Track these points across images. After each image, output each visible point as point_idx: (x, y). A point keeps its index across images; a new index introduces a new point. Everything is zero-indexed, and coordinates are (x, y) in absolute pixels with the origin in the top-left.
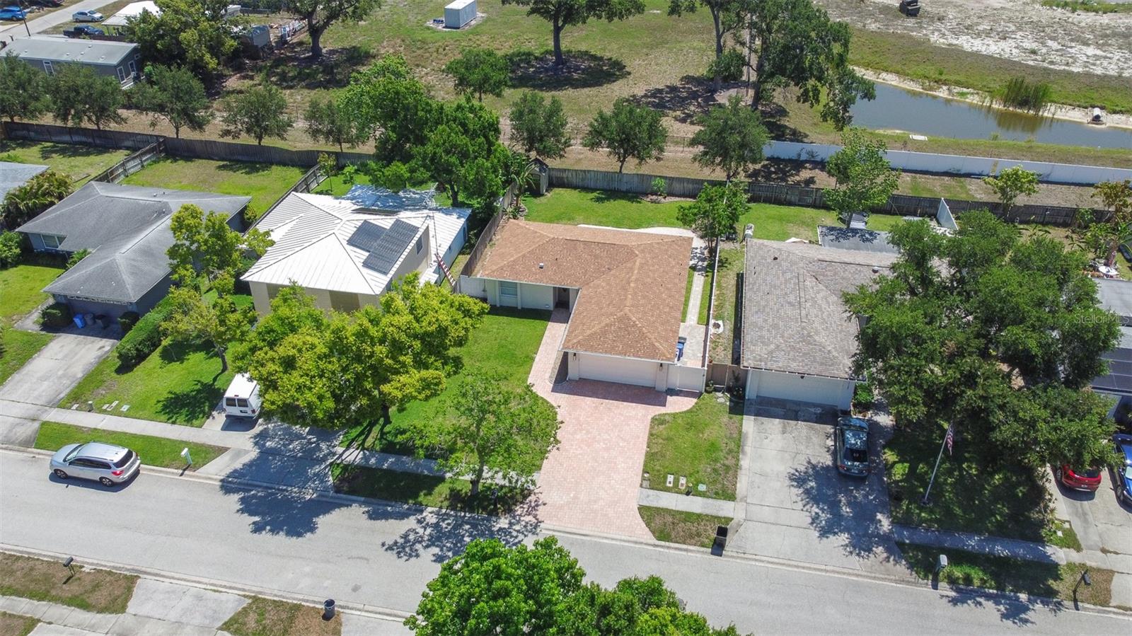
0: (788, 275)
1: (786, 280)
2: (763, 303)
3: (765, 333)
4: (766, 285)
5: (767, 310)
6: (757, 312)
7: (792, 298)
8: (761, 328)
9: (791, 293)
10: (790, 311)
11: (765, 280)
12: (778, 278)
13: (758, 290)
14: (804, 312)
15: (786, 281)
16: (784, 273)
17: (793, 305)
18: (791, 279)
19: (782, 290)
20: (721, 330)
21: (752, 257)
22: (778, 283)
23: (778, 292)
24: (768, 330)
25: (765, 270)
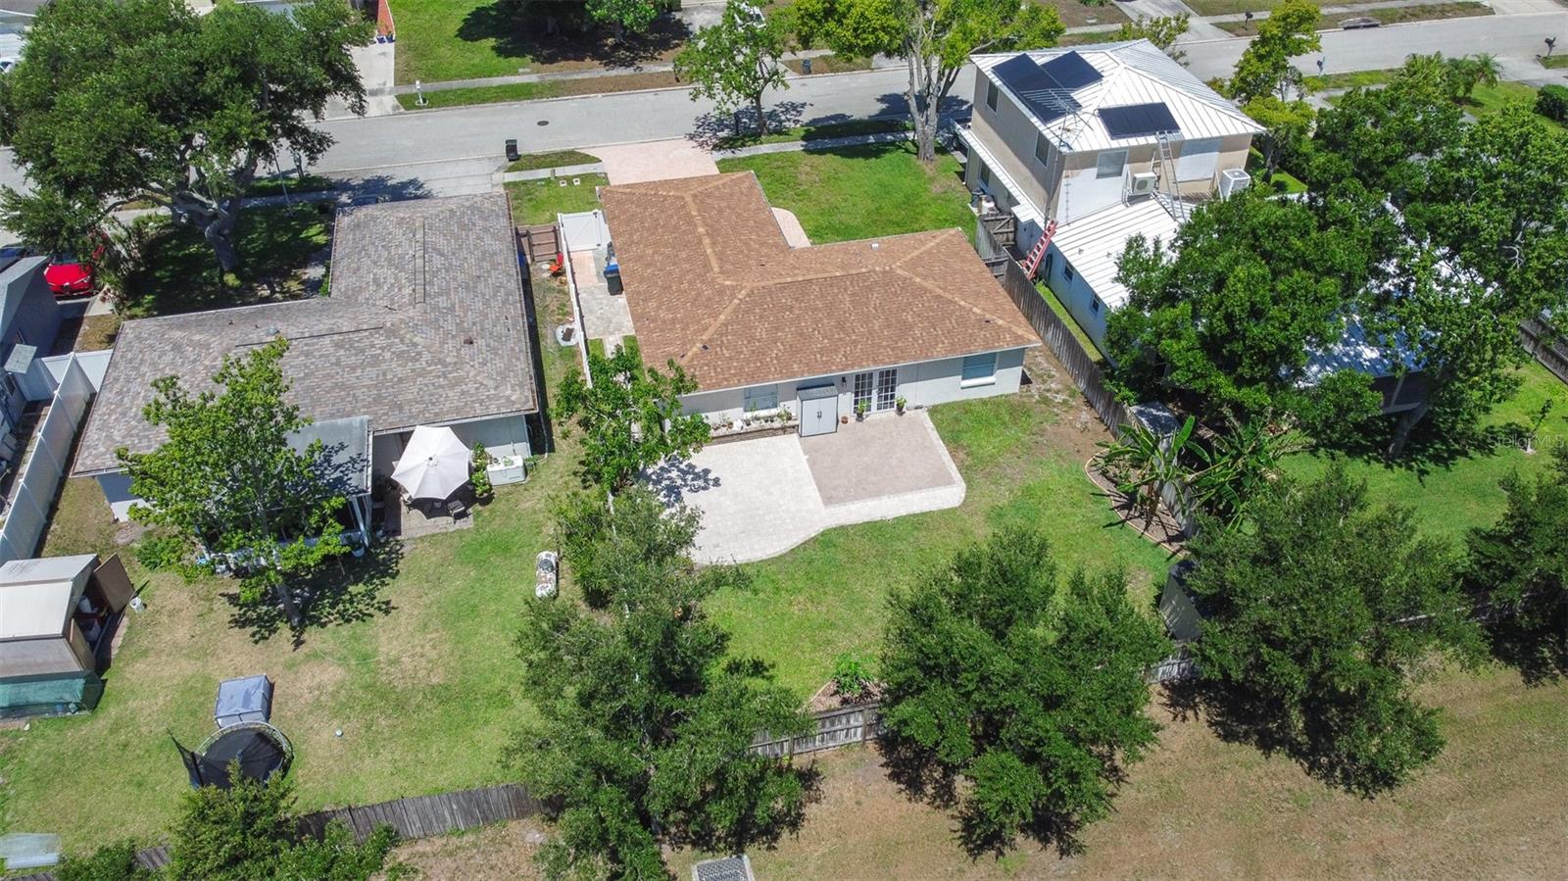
0: (443, 302)
1: (448, 295)
2: (486, 265)
4: (483, 295)
5: (478, 253)
6: (495, 254)
7: (438, 261)
8: (486, 230)
9: (439, 270)
10: (441, 243)
11: (487, 303)
12: (461, 302)
13: (497, 289)
14: (419, 236)
15: (444, 291)
16: (452, 309)
17: (434, 249)
18: (439, 294)
19: (455, 279)
20: (560, 331)
21: (518, 359)
22: (462, 293)
23: (461, 277)
24: (474, 224)
25: (488, 325)
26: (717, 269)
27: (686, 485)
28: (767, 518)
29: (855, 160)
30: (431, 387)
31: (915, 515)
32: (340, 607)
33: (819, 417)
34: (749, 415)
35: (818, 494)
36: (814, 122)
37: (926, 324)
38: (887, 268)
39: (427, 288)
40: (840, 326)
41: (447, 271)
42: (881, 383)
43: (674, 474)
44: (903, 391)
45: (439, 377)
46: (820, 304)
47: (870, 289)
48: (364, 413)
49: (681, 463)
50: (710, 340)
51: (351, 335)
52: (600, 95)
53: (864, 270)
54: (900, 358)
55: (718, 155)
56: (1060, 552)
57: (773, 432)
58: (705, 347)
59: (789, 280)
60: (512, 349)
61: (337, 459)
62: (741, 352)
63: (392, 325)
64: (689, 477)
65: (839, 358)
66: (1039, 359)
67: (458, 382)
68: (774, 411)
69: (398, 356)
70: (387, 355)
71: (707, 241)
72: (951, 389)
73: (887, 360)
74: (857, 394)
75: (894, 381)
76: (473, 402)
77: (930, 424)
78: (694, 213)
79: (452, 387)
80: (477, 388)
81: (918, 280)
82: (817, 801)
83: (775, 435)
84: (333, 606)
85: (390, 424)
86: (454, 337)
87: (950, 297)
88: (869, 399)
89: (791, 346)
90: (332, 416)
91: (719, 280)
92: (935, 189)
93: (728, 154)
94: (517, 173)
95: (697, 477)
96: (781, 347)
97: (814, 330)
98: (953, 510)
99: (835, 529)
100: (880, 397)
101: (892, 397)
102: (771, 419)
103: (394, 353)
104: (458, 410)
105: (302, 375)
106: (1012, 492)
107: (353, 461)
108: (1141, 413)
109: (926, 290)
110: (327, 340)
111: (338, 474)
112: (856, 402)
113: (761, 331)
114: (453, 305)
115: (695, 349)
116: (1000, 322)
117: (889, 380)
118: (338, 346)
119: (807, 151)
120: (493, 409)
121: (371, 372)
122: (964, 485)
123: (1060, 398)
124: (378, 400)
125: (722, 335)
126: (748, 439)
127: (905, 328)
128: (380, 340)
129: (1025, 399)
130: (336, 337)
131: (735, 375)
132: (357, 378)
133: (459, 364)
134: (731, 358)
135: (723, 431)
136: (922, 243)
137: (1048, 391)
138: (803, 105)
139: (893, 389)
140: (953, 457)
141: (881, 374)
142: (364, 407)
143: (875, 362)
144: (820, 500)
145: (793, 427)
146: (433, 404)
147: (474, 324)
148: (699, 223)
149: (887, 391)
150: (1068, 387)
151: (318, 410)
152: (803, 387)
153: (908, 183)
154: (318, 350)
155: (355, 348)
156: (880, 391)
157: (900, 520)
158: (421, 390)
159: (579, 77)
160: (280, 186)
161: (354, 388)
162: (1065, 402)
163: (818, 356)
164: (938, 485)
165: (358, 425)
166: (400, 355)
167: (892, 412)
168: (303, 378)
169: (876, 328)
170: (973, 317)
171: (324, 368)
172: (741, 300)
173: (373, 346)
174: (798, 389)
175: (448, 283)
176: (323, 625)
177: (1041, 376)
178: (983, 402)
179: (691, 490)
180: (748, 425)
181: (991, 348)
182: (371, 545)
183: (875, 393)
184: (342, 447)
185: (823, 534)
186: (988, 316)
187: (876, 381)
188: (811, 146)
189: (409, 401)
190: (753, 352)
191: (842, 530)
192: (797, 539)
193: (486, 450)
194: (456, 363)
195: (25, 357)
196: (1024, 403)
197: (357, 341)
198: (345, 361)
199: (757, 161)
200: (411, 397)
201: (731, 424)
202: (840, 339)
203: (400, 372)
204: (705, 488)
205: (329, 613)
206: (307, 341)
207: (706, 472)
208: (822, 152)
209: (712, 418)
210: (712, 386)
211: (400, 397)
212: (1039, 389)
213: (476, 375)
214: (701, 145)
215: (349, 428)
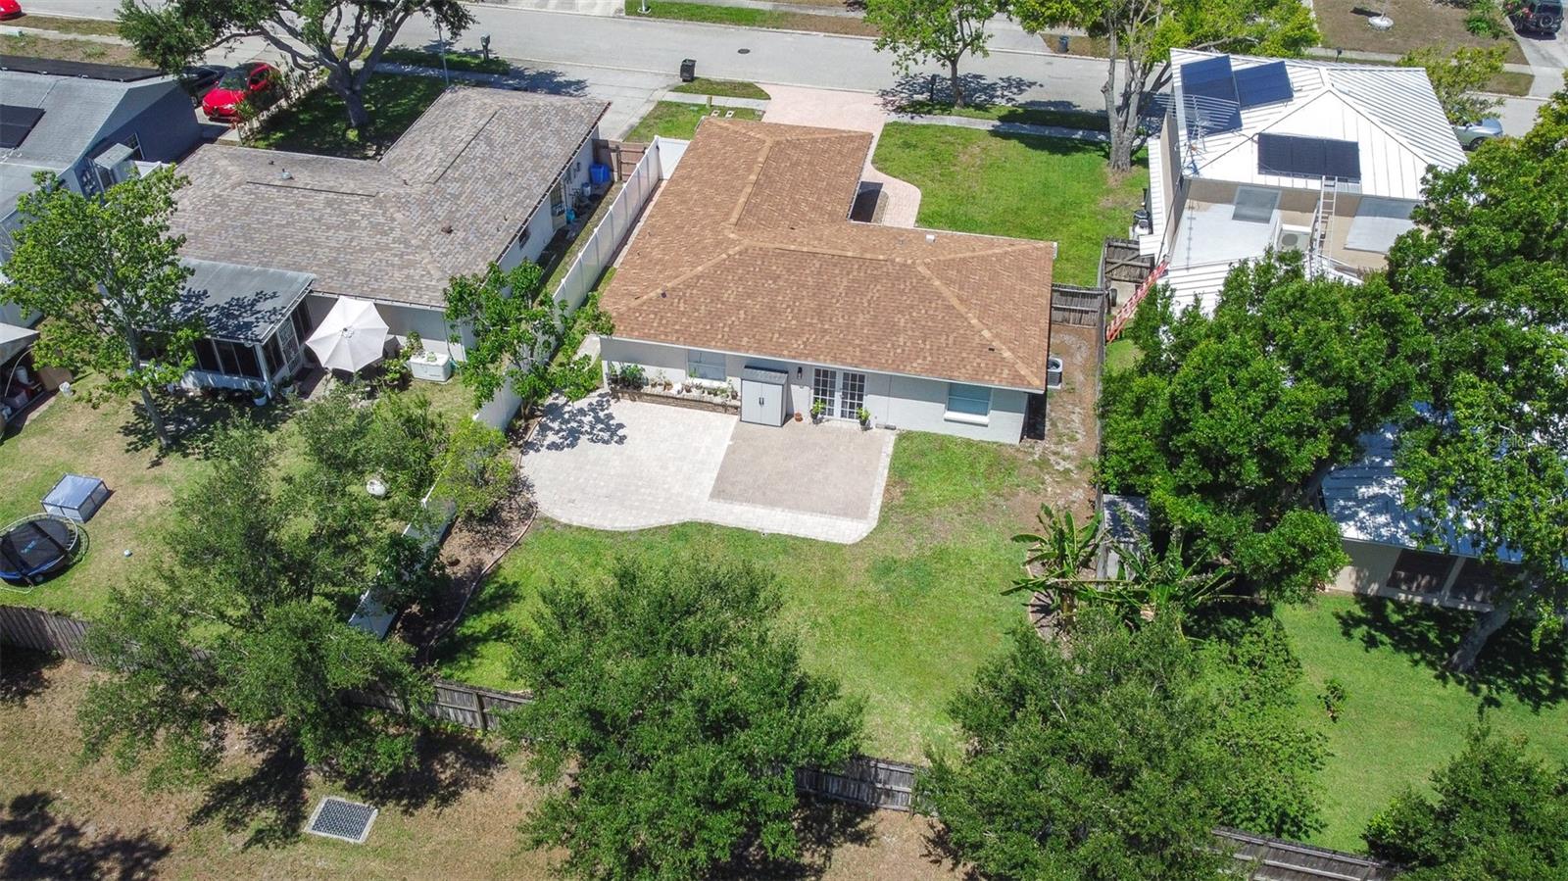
0: (453, 188)
1: (465, 181)
2: (529, 165)
3: (556, 124)
4: (501, 191)
5: (529, 152)
6: (547, 157)
7: (482, 148)
8: (557, 132)
9: (475, 158)
10: (499, 133)
11: (497, 201)
12: (472, 193)
13: (520, 190)
14: (483, 122)
15: (463, 179)
16: (457, 197)
17: (486, 138)
18: (456, 180)
19: (483, 170)
22: (480, 185)
23: (492, 169)
24: (549, 125)
25: (481, 220)
26: (733, 220)
27: (590, 433)
28: (643, 490)
29: (1039, 152)
30: (384, 263)
31: (796, 538)
32: (211, 444)
33: (762, 403)
34: (690, 381)
35: (713, 482)
36: (1032, 103)
37: (917, 334)
38: (909, 262)
39: (449, 171)
40: (819, 312)
41: (483, 161)
42: (845, 386)
43: (589, 418)
44: (872, 403)
45: (396, 255)
46: (811, 281)
47: (876, 279)
48: (314, 272)
49: (602, 410)
50: (674, 289)
51: (345, 197)
52: (822, 34)
53: (881, 257)
54: (865, 363)
55: (894, 117)
56: (929, 632)
57: (714, 407)
58: (664, 295)
59: (792, 247)
60: (488, 249)
61: (265, 306)
62: (697, 310)
63: (385, 196)
64: (600, 426)
65: (797, 344)
66: (1074, 417)
67: (411, 264)
68: (716, 384)
69: (372, 227)
70: (364, 223)
71: (748, 190)
72: (930, 417)
73: (849, 360)
74: (817, 393)
75: (861, 388)
76: (411, 288)
77: (890, 449)
78: (760, 159)
79: (401, 268)
80: (423, 276)
81: (937, 283)
82: (483, 789)
83: (714, 410)
84: (203, 442)
85: (331, 287)
86: (437, 222)
87: (963, 309)
88: (832, 402)
89: (753, 318)
90: (287, 266)
91: (726, 232)
92: (1105, 202)
93: (906, 119)
94: (681, 94)
95: (608, 428)
96: (742, 316)
97: (788, 306)
98: (840, 547)
99: (700, 524)
100: (844, 404)
101: (860, 406)
102: (714, 392)
103: (371, 222)
104: (393, 291)
105: (284, 222)
106: (920, 547)
107: (274, 311)
108: (1111, 504)
109: (939, 296)
110: (324, 195)
111: (253, 319)
112: (816, 400)
113: (729, 295)
114: (461, 194)
115: (652, 294)
116: (1007, 354)
117: (856, 386)
118: (329, 203)
119: (995, 133)
120: (425, 300)
121: (342, 235)
122: (874, 524)
123: (1064, 465)
124: (332, 263)
125: (688, 287)
126: (685, 406)
127: (892, 329)
128: (366, 207)
129: (1020, 455)
130: (331, 195)
131: (677, 331)
132: (327, 238)
133: (424, 246)
134: (683, 313)
135: (659, 390)
136: (992, 245)
137: (1055, 453)
138: (1031, 85)
139: (861, 398)
140: (887, 490)
141: (846, 375)
142: (317, 265)
143: (835, 359)
144: (710, 490)
145: (736, 408)
146: (376, 280)
147: (468, 216)
148: (757, 169)
149: (852, 398)
150: (1084, 457)
151: (280, 257)
152: (753, 366)
153: (1077, 188)
154: (311, 203)
155: (341, 210)
156: (845, 395)
157: (775, 538)
158: (373, 263)
159: (811, 12)
160: (466, 62)
161: (319, 246)
162: (1067, 471)
163: (776, 335)
164: (846, 515)
165: (300, 280)
166: (374, 226)
167: (856, 424)
168: (284, 226)
169: (858, 323)
170: (977, 340)
171: (305, 221)
172: (729, 256)
173: (357, 212)
174: (746, 367)
175: (474, 172)
176: (185, 455)
177: (1060, 436)
178: (969, 443)
179: (592, 440)
180: (689, 391)
181: (978, 380)
182: (273, 399)
183: (838, 397)
184: (274, 296)
185: (684, 525)
186: (995, 344)
187: (839, 382)
188: (1005, 128)
189: (358, 271)
190: (710, 312)
191: (706, 528)
192: (654, 521)
193: (422, 340)
194: (417, 247)
195: (117, 156)
196: (1016, 458)
197: (347, 204)
198: (327, 220)
199: (930, 131)
200: (362, 268)
201: (668, 385)
202: (811, 324)
203: (366, 242)
204: (606, 442)
205: (197, 447)
206: (306, 192)
207: (621, 426)
208: (1006, 136)
209: (650, 372)
210: (648, 336)
211: (353, 266)
212: (1045, 449)
213: (429, 263)
214: (885, 105)
215: (293, 280)
